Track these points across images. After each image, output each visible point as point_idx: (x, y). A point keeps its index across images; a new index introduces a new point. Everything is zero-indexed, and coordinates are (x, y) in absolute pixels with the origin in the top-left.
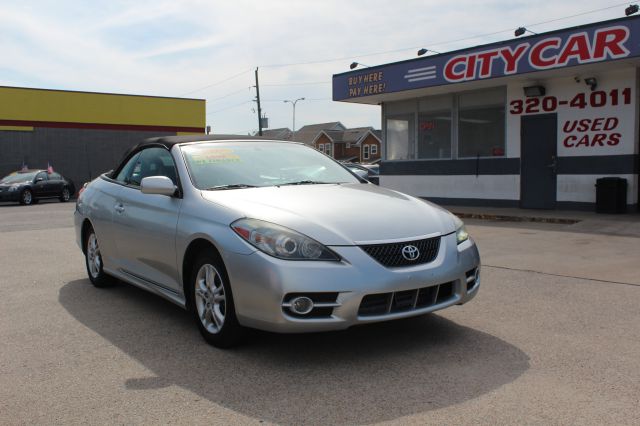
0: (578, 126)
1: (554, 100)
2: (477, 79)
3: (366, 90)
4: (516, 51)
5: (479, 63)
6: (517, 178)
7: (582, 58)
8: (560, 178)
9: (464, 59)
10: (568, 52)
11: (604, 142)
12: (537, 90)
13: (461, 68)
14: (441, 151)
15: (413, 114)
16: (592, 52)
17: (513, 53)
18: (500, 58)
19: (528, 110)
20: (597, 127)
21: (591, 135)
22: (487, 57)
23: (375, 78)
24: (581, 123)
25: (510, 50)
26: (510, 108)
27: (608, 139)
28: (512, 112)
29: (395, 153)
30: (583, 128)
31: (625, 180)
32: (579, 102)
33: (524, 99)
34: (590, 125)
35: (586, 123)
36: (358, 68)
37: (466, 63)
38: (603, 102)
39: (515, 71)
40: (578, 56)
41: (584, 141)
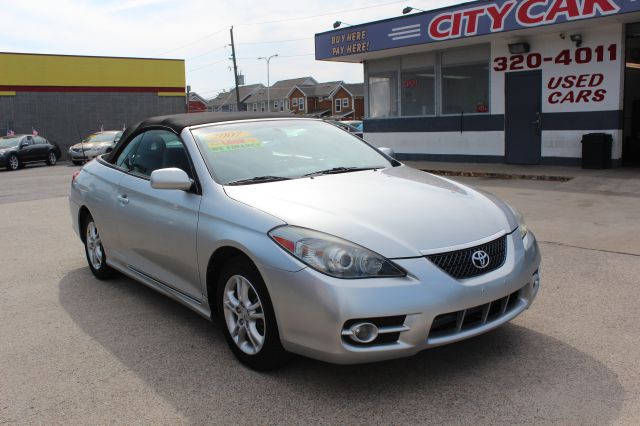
0: (563, 82)
1: (538, 56)
2: (463, 37)
3: (349, 49)
4: (502, 8)
5: (464, 21)
6: (502, 134)
7: (571, 15)
8: (545, 134)
9: (449, 17)
10: (556, 9)
11: (589, 98)
12: (521, 47)
13: (446, 26)
14: (424, 108)
15: (395, 73)
16: (580, 9)
17: (499, 11)
18: (486, 15)
19: (512, 67)
20: (582, 83)
21: (576, 91)
22: (472, 15)
23: (358, 37)
24: (566, 80)
25: (497, 8)
26: (494, 65)
27: (593, 95)
28: (497, 69)
29: (377, 110)
30: (568, 85)
31: (610, 136)
32: (564, 58)
33: (508, 56)
34: (575, 82)
35: (570, 79)
36: (341, 27)
37: (452, 21)
38: (589, 59)
39: (502, 29)
40: (566, 13)
41: (569, 97)
